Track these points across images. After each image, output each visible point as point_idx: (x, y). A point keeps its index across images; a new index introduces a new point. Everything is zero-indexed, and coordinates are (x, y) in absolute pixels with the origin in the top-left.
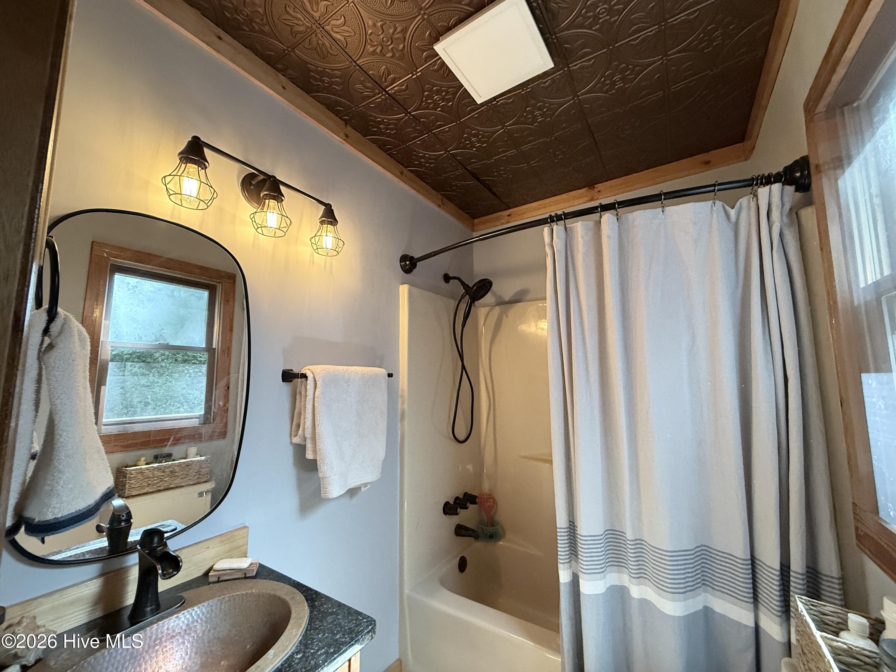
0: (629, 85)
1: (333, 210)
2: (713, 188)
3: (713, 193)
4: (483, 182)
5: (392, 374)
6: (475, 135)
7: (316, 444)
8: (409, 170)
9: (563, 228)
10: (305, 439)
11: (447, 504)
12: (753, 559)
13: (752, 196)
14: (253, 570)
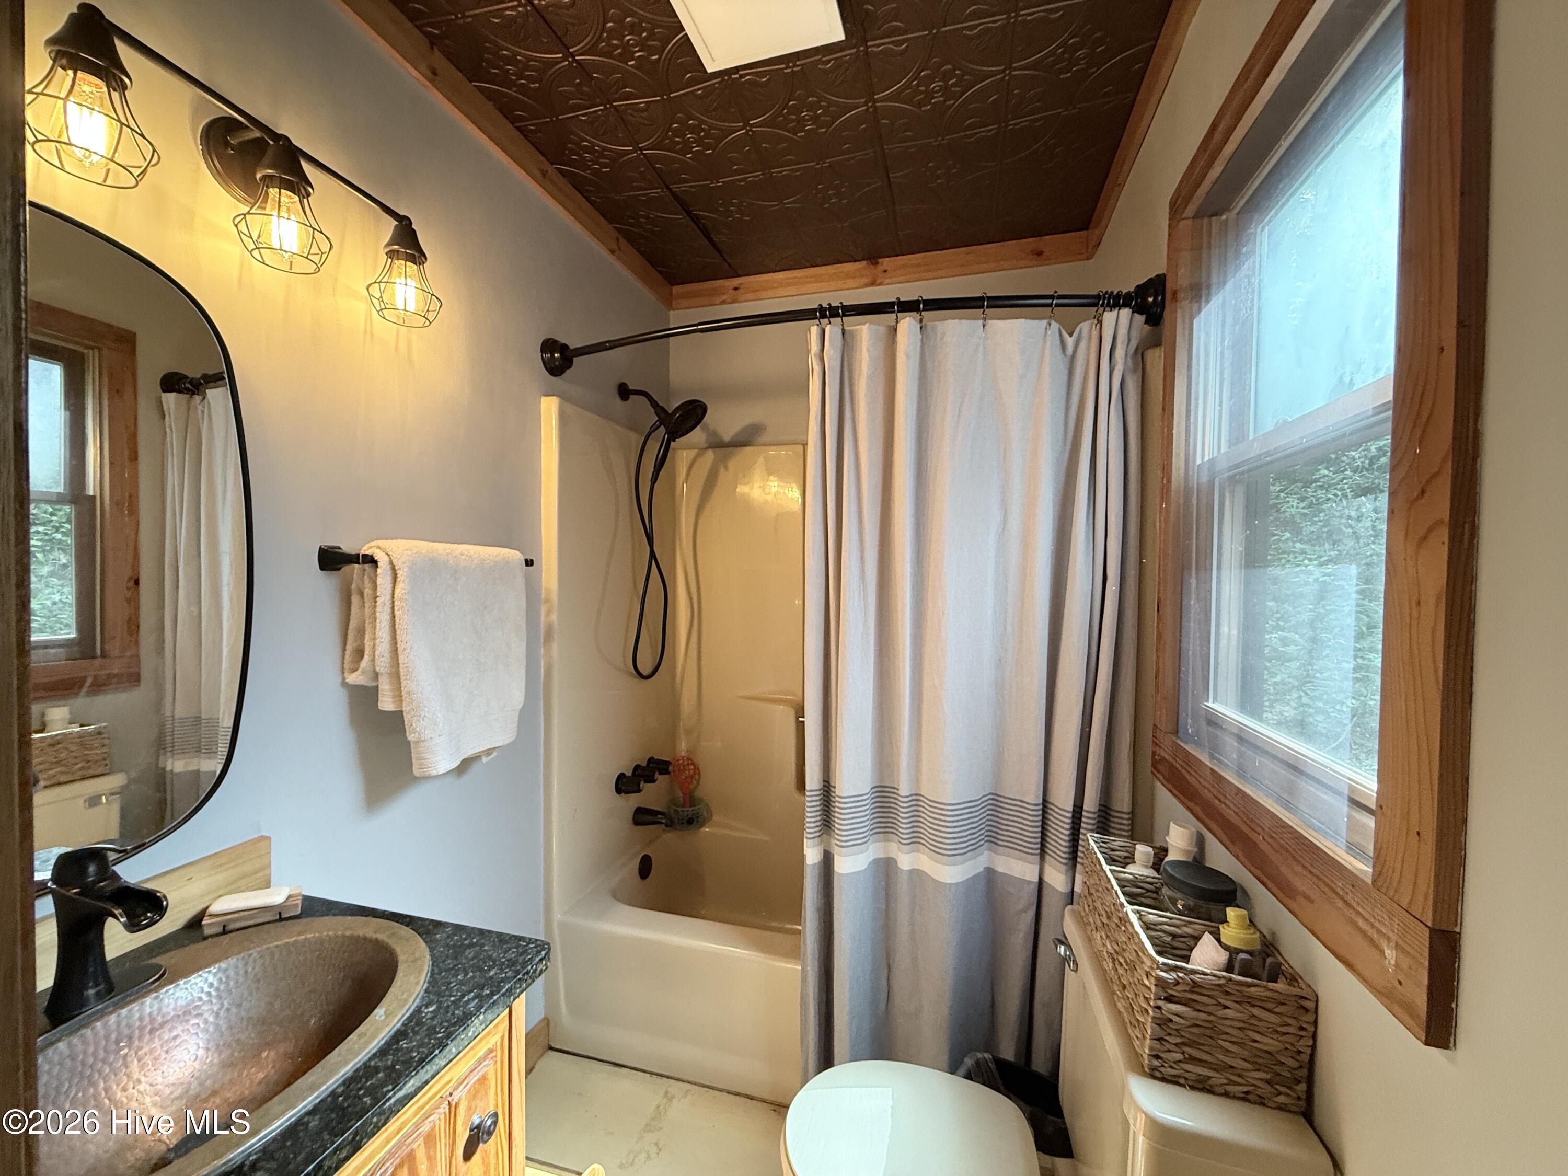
0: (952, 102)
1: (414, 231)
2: (1050, 301)
3: (1050, 309)
4: (696, 220)
5: (532, 561)
6: (692, 130)
7: (400, 683)
8: (559, 170)
9: (840, 332)
10: (376, 676)
11: (621, 777)
12: (1045, 801)
13: (1096, 322)
14: (296, 905)
